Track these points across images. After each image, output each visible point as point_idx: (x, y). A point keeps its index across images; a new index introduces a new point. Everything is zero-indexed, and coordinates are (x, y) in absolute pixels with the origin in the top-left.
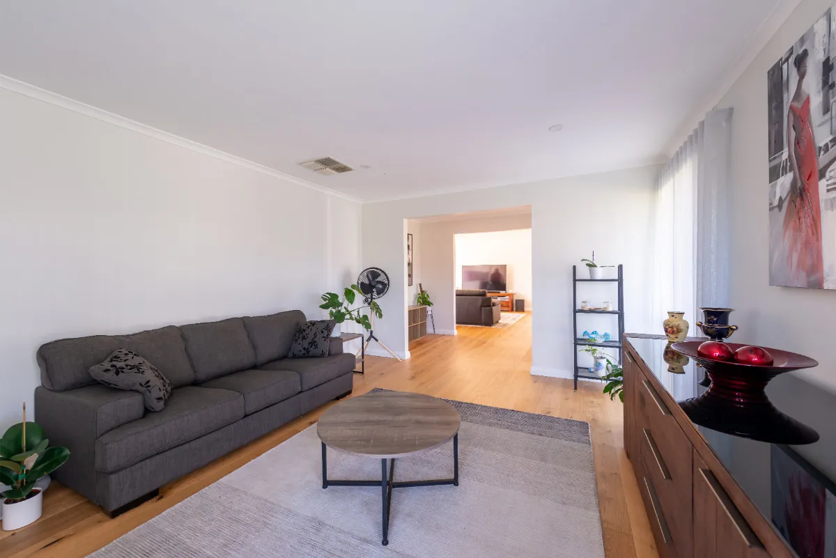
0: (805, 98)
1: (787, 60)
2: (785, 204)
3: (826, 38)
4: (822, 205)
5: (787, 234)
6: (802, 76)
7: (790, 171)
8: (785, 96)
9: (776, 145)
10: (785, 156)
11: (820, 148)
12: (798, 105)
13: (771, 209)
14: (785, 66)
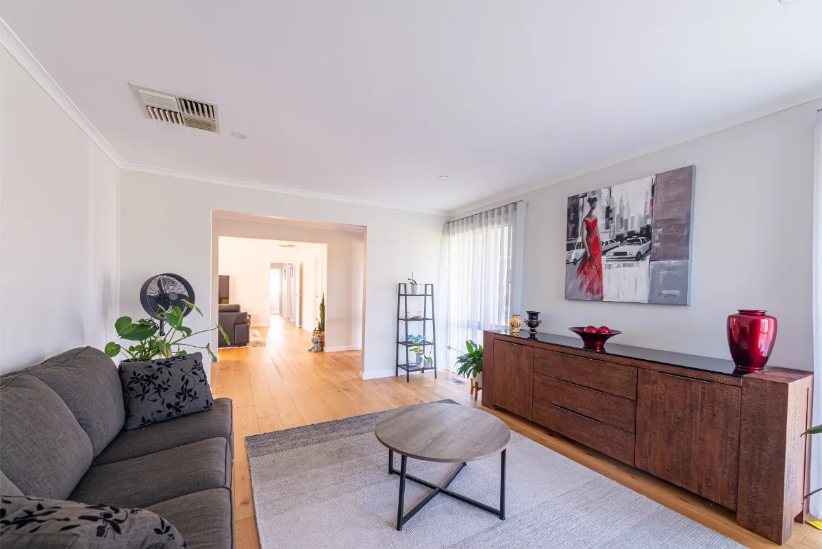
0: (594, 219)
1: (583, 197)
2: (578, 263)
3: (608, 198)
4: (603, 267)
5: (580, 276)
6: (593, 208)
7: (583, 248)
8: (580, 214)
9: (573, 233)
10: (579, 240)
11: (603, 243)
12: (590, 221)
13: (568, 263)
14: (581, 200)
